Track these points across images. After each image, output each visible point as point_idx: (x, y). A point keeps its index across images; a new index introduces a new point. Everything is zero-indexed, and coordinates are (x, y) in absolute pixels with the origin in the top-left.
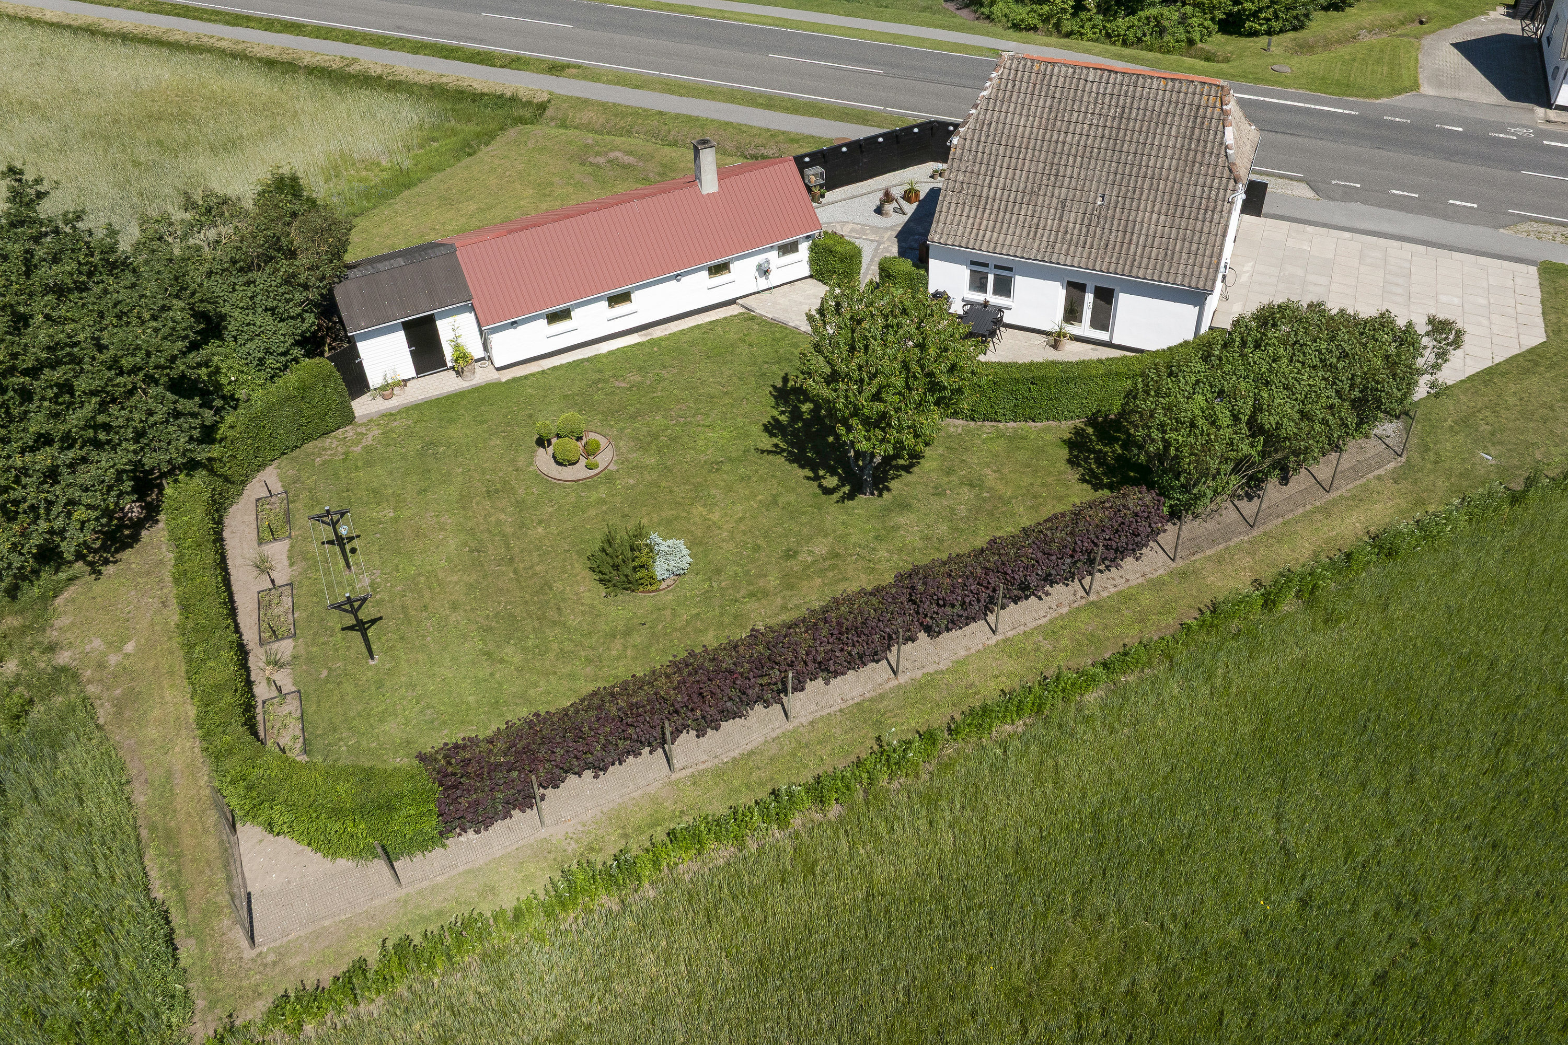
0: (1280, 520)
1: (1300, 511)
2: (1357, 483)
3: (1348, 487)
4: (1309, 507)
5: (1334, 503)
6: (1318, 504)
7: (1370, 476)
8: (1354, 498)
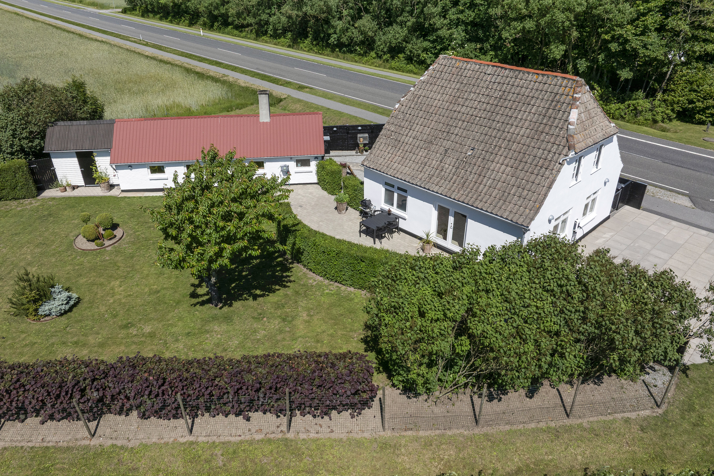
0: (508, 427)
1: (533, 425)
2: (603, 418)
3: (591, 419)
4: (542, 425)
5: (569, 430)
6: (553, 425)
7: (619, 416)
8: (592, 430)
